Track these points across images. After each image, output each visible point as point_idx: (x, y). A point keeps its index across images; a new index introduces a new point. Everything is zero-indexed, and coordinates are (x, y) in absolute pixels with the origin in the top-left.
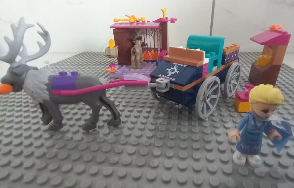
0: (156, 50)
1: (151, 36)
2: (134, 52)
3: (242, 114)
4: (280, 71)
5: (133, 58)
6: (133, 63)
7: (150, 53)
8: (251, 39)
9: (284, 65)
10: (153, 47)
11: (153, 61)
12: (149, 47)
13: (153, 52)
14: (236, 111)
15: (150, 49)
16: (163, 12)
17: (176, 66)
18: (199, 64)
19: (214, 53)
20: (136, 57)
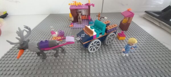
0: (85, 15)
1: (84, 10)
2: (79, 18)
3: (121, 41)
5: (79, 20)
6: (79, 22)
7: (83, 17)
9: (132, 21)
10: (84, 14)
11: (84, 20)
12: (83, 14)
13: (84, 16)
14: (118, 39)
15: (83, 15)
16: (89, 1)
17: (85, 34)
18: (91, 36)
19: (101, 30)
20: (80, 20)
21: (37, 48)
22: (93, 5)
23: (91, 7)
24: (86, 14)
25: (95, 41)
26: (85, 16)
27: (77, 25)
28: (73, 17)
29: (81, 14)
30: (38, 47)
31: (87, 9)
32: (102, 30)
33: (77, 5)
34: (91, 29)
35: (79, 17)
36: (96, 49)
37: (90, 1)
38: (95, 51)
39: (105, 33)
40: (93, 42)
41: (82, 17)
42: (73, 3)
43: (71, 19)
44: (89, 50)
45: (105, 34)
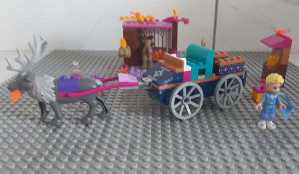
0: (164, 49)
1: (159, 35)
2: (147, 52)
4: (288, 70)
5: (145, 58)
6: (145, 64)
8: (262, 41)
10: (160, 46)
12: (157, 46)
13: (160, 51)
15: (158, 49)
16: (174, 12)
17: (163, 70)
18: (178, 71)
19: (201, 63)
20: (148, 57)
21: (53, 89)
22: (186, 21)
23: (181, 25)
24: (165, 46)
25: (187, 84)
26: (162, 51)
27: (139, 71)
28: (129, 48)
29: (153, 44)
30: (54, 86)
31: (170, 30)
32: (204, 63)
33: (143, 20)
34: (178, 58)
35: (144, 50)
36: (192, 113)
37: (176, 11)
38: (188, 117)
39: (214, 75)
40: (183, 86)
41: (154, 52)
42: (130, 15)
43: (124, 51)
44: (173, 107)
45: (214, 77)
